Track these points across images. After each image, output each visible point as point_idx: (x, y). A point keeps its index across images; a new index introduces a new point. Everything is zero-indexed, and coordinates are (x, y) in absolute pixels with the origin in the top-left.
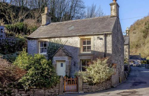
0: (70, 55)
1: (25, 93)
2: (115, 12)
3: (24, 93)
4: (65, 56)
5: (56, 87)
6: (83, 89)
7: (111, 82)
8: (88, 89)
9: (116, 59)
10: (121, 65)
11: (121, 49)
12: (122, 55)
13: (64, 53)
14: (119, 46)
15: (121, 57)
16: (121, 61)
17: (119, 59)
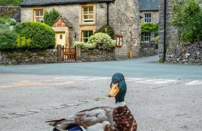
0: (70, 26)
4: (64, 27)
6: (81, 58)
7: (113, 55)
9: (123, 29)
10: (133, 37)
11: (132, 17)
12: (134, 25)
13: (63, 24)
14: (128, 15)
15: (132, 27)
16: (133, 32)
17: (129, 30)
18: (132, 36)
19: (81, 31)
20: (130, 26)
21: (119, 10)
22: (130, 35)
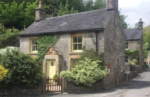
1: (8, 92)
2: (112, 5)
3: (6, 92)
4: (55, 55)
5: (38, 87)
6: (67, 90)
7: (102, 84)
8: (73, 90)
9: (111, 58)
10: (120, 65)
11: (119, 46)
12: (121, 53)
13: (54, 52)
14: (116, 44)
15: (119, 55)
16: (120, 60)
17: (117, 58)
18: (118, 63)
19: (70, 59)
20: (117, 54)
21: (108, 39)
22: (117, 62)
